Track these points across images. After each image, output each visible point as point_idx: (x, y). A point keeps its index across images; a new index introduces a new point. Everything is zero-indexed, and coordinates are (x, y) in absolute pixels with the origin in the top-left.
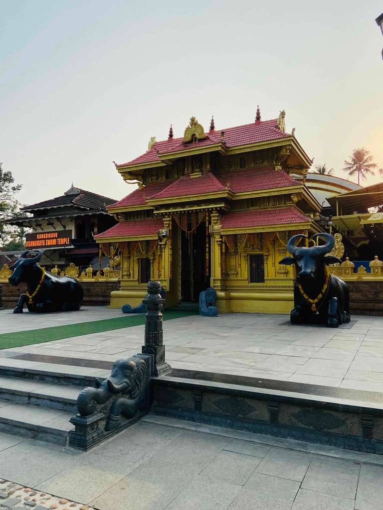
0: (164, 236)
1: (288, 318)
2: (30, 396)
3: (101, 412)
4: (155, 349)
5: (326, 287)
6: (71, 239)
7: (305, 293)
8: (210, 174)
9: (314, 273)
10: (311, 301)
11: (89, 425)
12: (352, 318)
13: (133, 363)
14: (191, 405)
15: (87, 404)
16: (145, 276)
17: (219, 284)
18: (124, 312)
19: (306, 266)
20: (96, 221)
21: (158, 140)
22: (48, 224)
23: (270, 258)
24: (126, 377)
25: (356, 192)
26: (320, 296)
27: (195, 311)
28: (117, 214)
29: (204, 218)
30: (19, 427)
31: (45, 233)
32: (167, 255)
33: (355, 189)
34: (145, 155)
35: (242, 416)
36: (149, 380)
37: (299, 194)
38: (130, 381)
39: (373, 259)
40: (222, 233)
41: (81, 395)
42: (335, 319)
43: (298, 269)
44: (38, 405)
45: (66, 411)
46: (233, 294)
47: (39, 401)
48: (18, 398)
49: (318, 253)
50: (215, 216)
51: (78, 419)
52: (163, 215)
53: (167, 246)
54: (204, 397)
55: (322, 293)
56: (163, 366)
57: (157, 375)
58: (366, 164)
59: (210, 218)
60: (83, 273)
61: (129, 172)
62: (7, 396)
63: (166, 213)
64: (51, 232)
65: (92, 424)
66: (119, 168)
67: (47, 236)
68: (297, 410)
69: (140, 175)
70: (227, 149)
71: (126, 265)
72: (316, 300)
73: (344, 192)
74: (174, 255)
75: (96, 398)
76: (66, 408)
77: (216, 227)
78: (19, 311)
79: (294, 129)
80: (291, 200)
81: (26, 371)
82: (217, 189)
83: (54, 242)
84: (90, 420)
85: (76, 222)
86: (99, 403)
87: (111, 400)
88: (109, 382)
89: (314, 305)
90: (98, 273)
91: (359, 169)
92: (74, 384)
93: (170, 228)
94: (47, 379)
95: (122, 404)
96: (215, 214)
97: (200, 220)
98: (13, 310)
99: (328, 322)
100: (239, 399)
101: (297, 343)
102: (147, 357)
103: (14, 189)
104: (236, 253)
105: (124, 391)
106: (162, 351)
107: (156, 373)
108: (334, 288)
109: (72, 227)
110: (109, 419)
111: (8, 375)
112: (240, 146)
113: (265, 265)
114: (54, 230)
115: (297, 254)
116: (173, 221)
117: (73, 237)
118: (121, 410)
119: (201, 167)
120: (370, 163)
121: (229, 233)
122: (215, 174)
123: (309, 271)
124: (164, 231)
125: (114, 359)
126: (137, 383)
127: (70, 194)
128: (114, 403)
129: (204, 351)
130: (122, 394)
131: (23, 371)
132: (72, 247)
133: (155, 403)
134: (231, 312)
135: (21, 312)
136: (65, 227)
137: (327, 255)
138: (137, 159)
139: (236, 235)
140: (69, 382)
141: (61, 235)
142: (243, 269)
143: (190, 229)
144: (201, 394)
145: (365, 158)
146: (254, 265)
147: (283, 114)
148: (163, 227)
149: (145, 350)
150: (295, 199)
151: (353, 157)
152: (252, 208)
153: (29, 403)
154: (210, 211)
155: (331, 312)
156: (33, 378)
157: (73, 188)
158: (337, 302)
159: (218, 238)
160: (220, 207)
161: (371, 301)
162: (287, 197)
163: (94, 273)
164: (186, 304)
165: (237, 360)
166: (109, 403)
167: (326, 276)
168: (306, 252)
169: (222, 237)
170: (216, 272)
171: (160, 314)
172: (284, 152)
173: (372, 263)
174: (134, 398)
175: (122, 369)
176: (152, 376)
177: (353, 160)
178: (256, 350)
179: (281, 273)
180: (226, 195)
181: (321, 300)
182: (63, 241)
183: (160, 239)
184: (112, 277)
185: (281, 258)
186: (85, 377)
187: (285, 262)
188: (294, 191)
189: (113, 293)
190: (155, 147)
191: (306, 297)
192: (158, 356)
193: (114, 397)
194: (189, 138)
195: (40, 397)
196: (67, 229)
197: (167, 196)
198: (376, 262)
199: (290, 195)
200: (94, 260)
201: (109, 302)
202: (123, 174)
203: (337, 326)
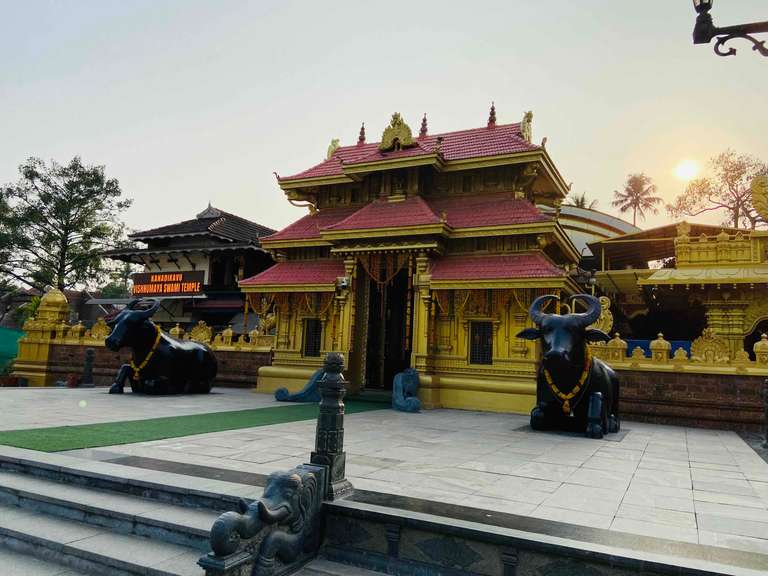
0: (344, 287)
1: (528, 421)
2: (135, 521)
3: (246, 551)
4: (331, 458)
5: (585, 375)
6: (202, 286)
7: (554, 383)
8: (418, 198)
9: (570, 354)
10: (563, 396)
11: (228, 570)
12: (623, 425)
13: (296, 476)
14: (384, 547)
15: (226, 538)
16: (312, 347)
17: (423, 363)
18: (278, 400)
19: (557, 343)
20: (242, 259)
21: (341, 144)
22: (169, 261)
23: (502, 328)
24: (287, 498)
25: (632, 237)
26: (577, 389)
27: (388, 404)
28: (275, 250)
29: (407, 263)
30: (119, 569)
31: (164, 273)
32: (347, 314)
33: (630, 232)
34: (321, 165)
35: (460, 568)
37: (549, 235)
38: (291, 505)
39: (656, 338)
40: (432, 287)
41: (216, 523)
42: (598, 426)
43: (545, 346)
44: (147, 537)
45: (190, 547)
46: (445, 380)
47: (150, 530)
48: (117, 524)
49: (576, 324)
50: (422, 260)
51: (212, 560)
52: (344, 256)
53: (348, 303)
54: (403, 536)
55: (579, 385)
56: (342, 485)
57: (331, 498)
58: (646, 197)
59: (415, 263)
60: (218, 337)
61: (296, 189)
62: (101, 520)
63: (349, 252)
64: (172, 273)
65: (232, 570)
66: (283, 182)
67: (166, 278)
68: (545, 561)
69: (313, 194)
70: (444, 162)
71: (284, 328)
72: (570, 396)
73: (613, 235)
74: (358, 317)
75: (240, 529)
76: (191, 542)
77: (423, 278)
78: (117, 390)
79: (545, 140)
80: (536, 243)
81: (131, 483)
82: (423, 221)
83: (176, 288)
84: (230, 562)
85: (211, 260)
86: (243, 537)
87: (262, 534)
88: (260, 505)
89: (567, 402)
90: (241, 338)
91: (635, 203)
92: (203, 506)
93: (355, 276)
94: (162, 496)
95: (279, 541)
96: (422, 258)
97: (399, 267)
99: (588, 429)
100: (457, 540)
101: (543, 459)
102: (318, 469)
103: (121, 205)
104: (452, 317)
105: (282, 521)
106: (340, 460)
107: (330, 495)
108: (598, 378)
109: (204, 267)
110: (256, 562)
111: (103, 488)
112: (465, 159)
113: (494, 339)
114: (178, 270)
115: (544, 324)
116: (359, 264)
117: (206, 283)
118: (276, 550)
119: (404, 186)
120: (652, 195)
121: (442, 287)
122: (425, 199)
123: (561, 350)
124: (344, 280)
125: (267, 470)
126: (301, 509)
127: (205, 217)
128: (265, 539)
129: (401, 465)
130: (279, 525)
131: (126, 482)
132: (204, 296)
133: (326, 541)
134: (440, 408)
135: (121, 392)
136: (194, 266)
137: (587, 329)
138: (310, 171)
139: (452, 291)
140: (197, 502)
141: (187, 277)
142: (461, 342)
143: (383, 278)
144: (397, 530)
145: (645, 187)
146: (477, 337)
147: (529, 117)
148: (343, 273)
149: (316, 458)
150: (543, 242)
152: (478, 252)
153: (134, 533)
154: (416, 253)
155: (592, 413)
156: (140, 495)
157: (210, 208)
158: (602, 400)
159: (425, 294)
160: (431, 249)
161: (649, 401)
162: (531, 239)
163: (235, 339)
164: (369, 392)
165: (451, 481)
166: (258, 539)
167: (587, 359)
168: (558, 322)
169: (431, 292)
170: (421, 344)
171: (341, 404)
172: (528, 172)
173: (654, 344)
174: (296, 532)
175: (281, 485)
176: (325, 499)
177: (628, 190)
178: (481, 466)
179: (517, 352)
180: (440, 231)
182: (190, 286)
183: (339, 291)
184: (260, 345)
185: (519, 329)
186: (223, 496)
187: (523, 335)
188: (542, 231)
189: (261, 369)
190: (338, 154)
191: (555, 389)
192: (334, 469)
193: (266, 529)
194: (389, 144)
195: (150, 523)
196: (198, 269)
197: (356, 226)
198: (660, 343)
199: (536, 235)
200: (237, 317)
201: (255, 384)
202: (288, 191)
203: (601, 437)
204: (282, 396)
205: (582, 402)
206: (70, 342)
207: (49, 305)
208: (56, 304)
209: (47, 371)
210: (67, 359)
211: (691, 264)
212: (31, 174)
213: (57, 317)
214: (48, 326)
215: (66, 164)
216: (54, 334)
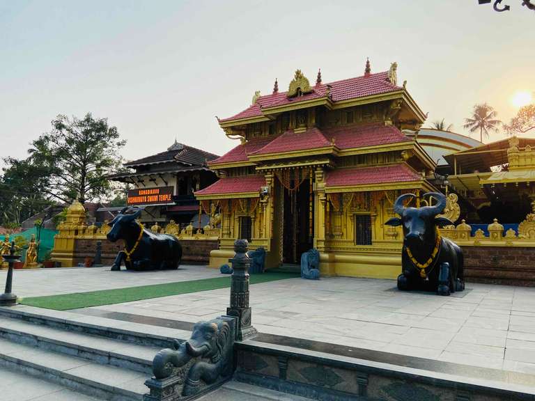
0: (266, 194)
1: (395, 284)
2: (110, 356)
3: (178, 375)
4: (240, 311)
5: (436, 250)
6: (172, 196)
7: (413, 257)
8: (317, 131)
9: (424, 236)
10: (420, 266)
11: (164, 388)
12: (467, 286)
13: (214, 325)
14: (276, 372)
15: (163, 367)
16: (246, 235)
17: (322, 245)
18: (222, 273)
19: (414, 228)
20: (198, 177)
21: (262, 94)
22: (150, 180)
23: (378, 218)
24: (207, 339)
25: (476, 150)
26: (430, 260)
27: (297, 274)
28: (218, 170)
29: (308, 175)
30: (95, 388)
31: (147, 189)
32: (268, 212)
33: (475, 146)
34: (249, 109)
35: (328, 387)
36: (233, 343)
37: (409, 151)
38: (210, 343)
39: (493, 222)
40: (327, 192)
41: (157, 356)
42: (446, 287)
44: (117, 366)
45: (145, 373)
46: (338, 257)
47: (119, 362)
48: (98, 358)
50: (319, 173)
51: (153, 381)
52: (265, 172)
53: (269, 205)
54: (290, 365)
55: (432, 257)
56: (249, 330)
57: (241, 339)
59: (314, 175)
60: (183, 231)
61: (232, 127)
62: (88, 355)
63: (268, 170)
64: (153, 189)
65: (168, 388)
66: (222, 122)
67: (149, 192)
68: (387, 383)
69: (244, 130)
70: (333, 103)
71: (226, 223)
72: (425, 266)
73: (463, 149)
74: (275, 214)
75: (173, 361)
76: (145, 370)
77: (320, 185)
78: (116, 268)
79: (405, 82)
80: (401, 157)
81: (110, 330)
82: (321, 145)
83: (156, 199)
84: (165, 383)
85: (178, 179)
86: (175, 366)
87: (190, 364)
88: (187, 345)
89: (423, 270)
90: (198, 231)
91: (482, 125)
92: (156, 345)
93: (273, 185)
94: (130, 339)
95: (202, 368)
96: (319, 171)
97: (303, 178)
98: (110, 268)
99: (439, 289)
100: (326, 368)
101: (401, 311)
102: (230, 319)
103: (119, 144)
104: (342, 212)
106: (248, 313)
107: (240, 337)
108: (446, 253)
109: (173, 184)
110: (186, 383)
111: (92, 333)
112: (347, 100)
113: (373, 226)
114: (156, 186)
115: (404, 214)
116: (276, 177)
118: (199, 374)
119: (305, 122)
120: (494, 119)
121: (333, 191)
122: (319, 128)
123: (417, 233)
124: (266, 189)
125: (195, 320)
126: (219, 347)
127: (174, 149)
128: (192, 367)
129: (298, 316)
130: (202, 357)
131: (106, 329)
132: (174, 204)
133: (238, 368)
134: (335, 276)
135: (119, 269)
136: (166, 183)
138: (241, 114)
139: (341, 194)
140: (152, 343)
141: (163, 191)
142: (349, 229)
143: (292, 186)
144: (285, 361)
145: (488, 113)
146: (361, 225)
147: (394, 66)
148: (264, 184)
149: (230, 312)
150: (406, 156)
151: (474, 112)
152: (359, 165)
153: (109, 364)
154: (315, 168)
155: (442, 278)
156: (116, 338)
157: (176, 143)
158: (449, 268)
159: (322, 197)
160: (325, 164)
161: (488, 268)
162: (397, 154)
163: (194, 232)
165: (328, 327)
166: (187, 367)
167: (437, 239)
169: (326, 195)
170: (320, 232)
172: (394, 106)
173: (490, 226)
174: (215, 363)
175: (204, 331)
176: (236, 340)
178: (354, 316)
179: (389, 235)
180: (331, 151)
181: (431, 265)
182: (165, 197)
183: (262, 197)
186: (168, 338)
188: (404, 148)
189: (213, 252)
190: (259, 101)
191: (414, 261)
192: (243, 319)
193: (193, 360)
194: (294, 92)
195: (119, 357)
196: (169, 185)
197: (275, 151)
198: (496, 226)
199: (401, 151)
200: (195, 217)
201: (208, 262)
202: (226, 129)
203: (448, 295)
204: (225, 270)
205: (434, 270)
206: (87, 237)
207: (73, 213)
208: (77, 212)
209: (74, 257)
210: (85, 248)
211: (520, 168)
212: (60, 126)
213: (78, 220)
214: (73, 227)
215: (82, 118)
216: (77, 232)
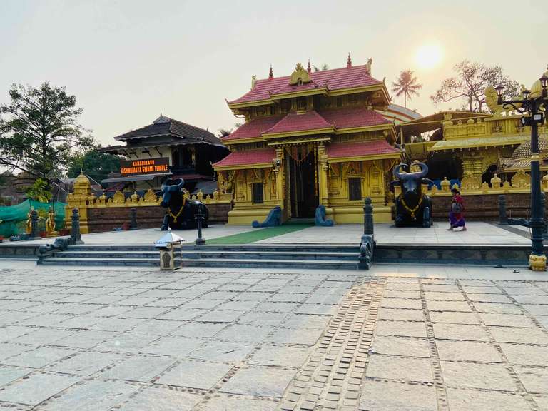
0: (278, 165)
5: (421, 200)
6: (169, 167)
7: (407, 205)
8: (314, 112)
9: (415, 191)
10: (411, 211)
12: (434, 223)
14: (396, 256)
16: (258, 197)
17: (326, 202)
18: (254, 227)
21: (258, 78)
22: (143, 152)
23: (366, 180)
28: (230, 145)
29: (313, 149)
31: (142, 160)
32: (280, 179)
33: (416, 118)
34: (250, 93)
37: (388, 130)
39: (443, 179)
40: (329, 162)
42: (428, 222)
46: (337, 210)
49: (418, 177)
50: (321, 148)
52: (276, 147)
53: (280, 173)
55: (418, 204)
58: (411, 85)
59: (317, 148)
61: (238, 108)
63: (279, 145)
64: (147, 160)
66: (230, 104)
67: (143, 163)
69: (248, 110)
70: (328, 91)
72: (414, 210)
74: (286, 180)
77: (323, 156)
79: (385, 78)
80: (383, 135)
82: (320, 126)
83: (151, 169)
85: (172, 150)
89: (413, 213)
90: (209, 196)
91: (405, 90)
93: (283, 157)
96: (321, 146)
97: (309, 151)
99: (424, 224)
100: (422, 250)
103: (76, 113)
104: (340, 176)
109: (169, 155)
112: (339, 89)
113: (362, 186)
114: (150, 158)
115: (403, 178)
116: (285, 152)
117: (171, 164)
119: (305, 104)
120: (415, 84)
121: (334, 161)
122: (317, 112)
124: (278, 160)
127: (160, 122)
132: (170, 173)
134: (331, 224)
135: (167, 230)
136: (161, 154)
137: (423, 179)
138: (244, 97)
139: (340, 163)
141: (158, 162)
142: (344, 191)
143: (300, 158)
146: (353, 186)
147: (370, 61)
148: (275, 157)
150: (386, 134)
151: (400, 77)
152: (351, 140)
154: (317, 144)
155: (425, 217)
157: (162, 117)
158: (429, 210)
159: (324, 165)
160: (327, 141)
161: (441, 211)
162: (381, 132)
163: (205, 197)
164: (294, 220)
167: (422, 193)
168: (410, 177)
169: (328, 164)
170: (324, 192)
172: (375, 96)
173: (442, 182)
176: (374, 243)
177: (401, 81)
179: (373, 192)
180: (332, 131)
181: (418, 209)
182: (161, 168)
183: (274, 167)
184: (221, 200)
185: (375, 180)
188: (387, 128)
189: (230, 213)
190: (258, 85)
191: (407, 208)
194: (295, 81)
196: (163, 156)
197: (280, 131)
198: (445, 182)
199: (383, 131)
200: (197, 185)
202: (234, 110)
204: (255, 225)
205: (420, 213)
206: (99, 206)
207: (81, 185)
208: (85, 184)
209: (88, 225)
210: (98, 216)
211: (454, 137)
212: (15, 96)
213: (87, 192)
214: (84, 198)
215: (39, 88)
216: (87, 202)
